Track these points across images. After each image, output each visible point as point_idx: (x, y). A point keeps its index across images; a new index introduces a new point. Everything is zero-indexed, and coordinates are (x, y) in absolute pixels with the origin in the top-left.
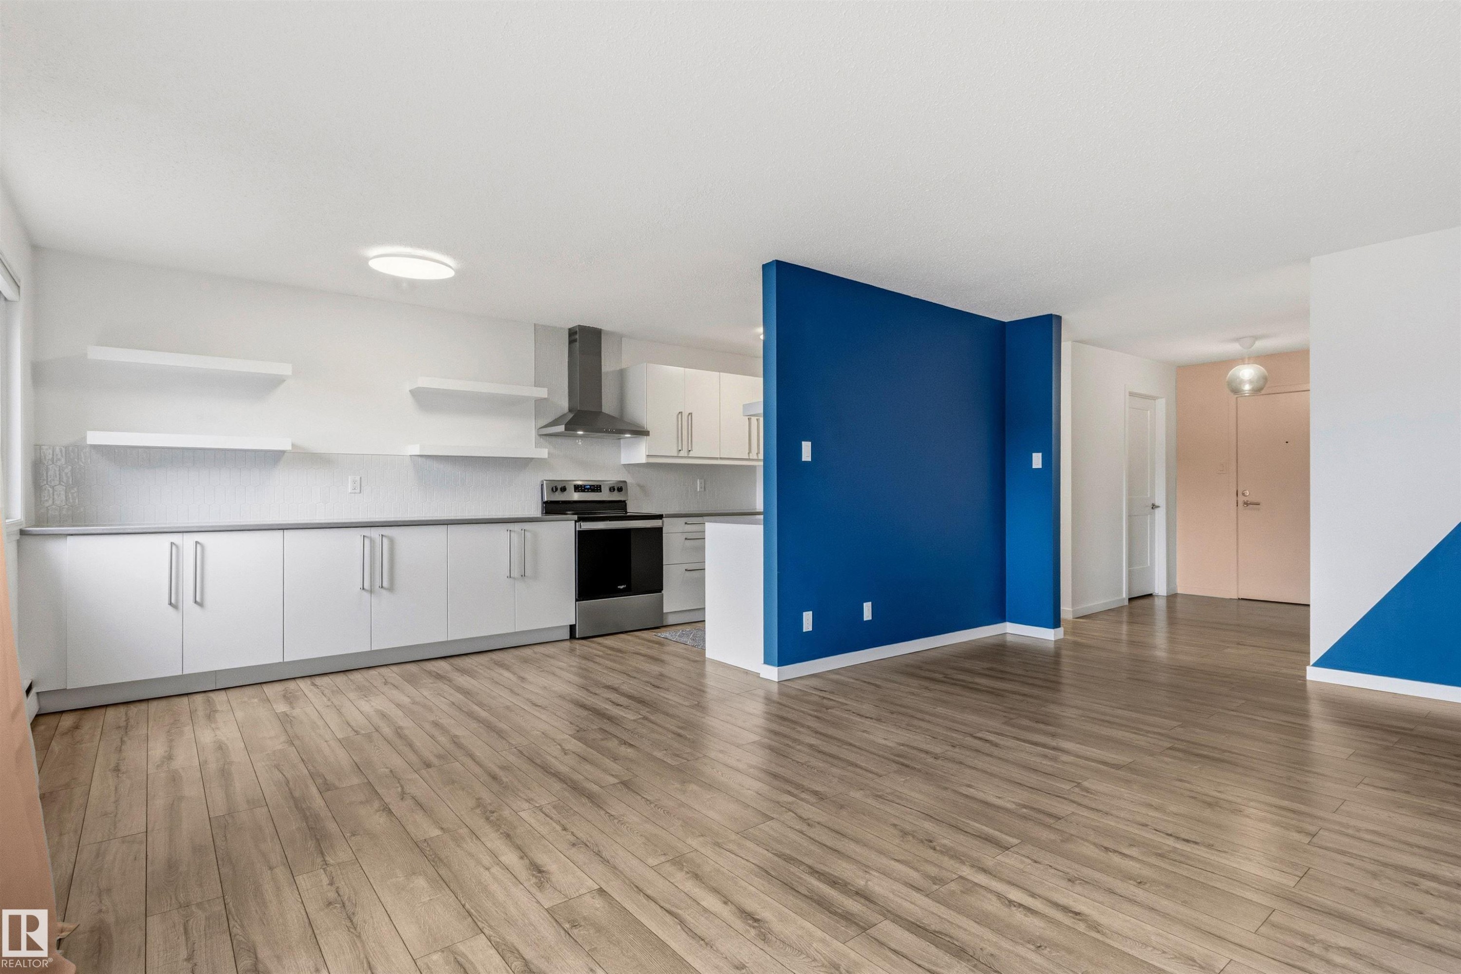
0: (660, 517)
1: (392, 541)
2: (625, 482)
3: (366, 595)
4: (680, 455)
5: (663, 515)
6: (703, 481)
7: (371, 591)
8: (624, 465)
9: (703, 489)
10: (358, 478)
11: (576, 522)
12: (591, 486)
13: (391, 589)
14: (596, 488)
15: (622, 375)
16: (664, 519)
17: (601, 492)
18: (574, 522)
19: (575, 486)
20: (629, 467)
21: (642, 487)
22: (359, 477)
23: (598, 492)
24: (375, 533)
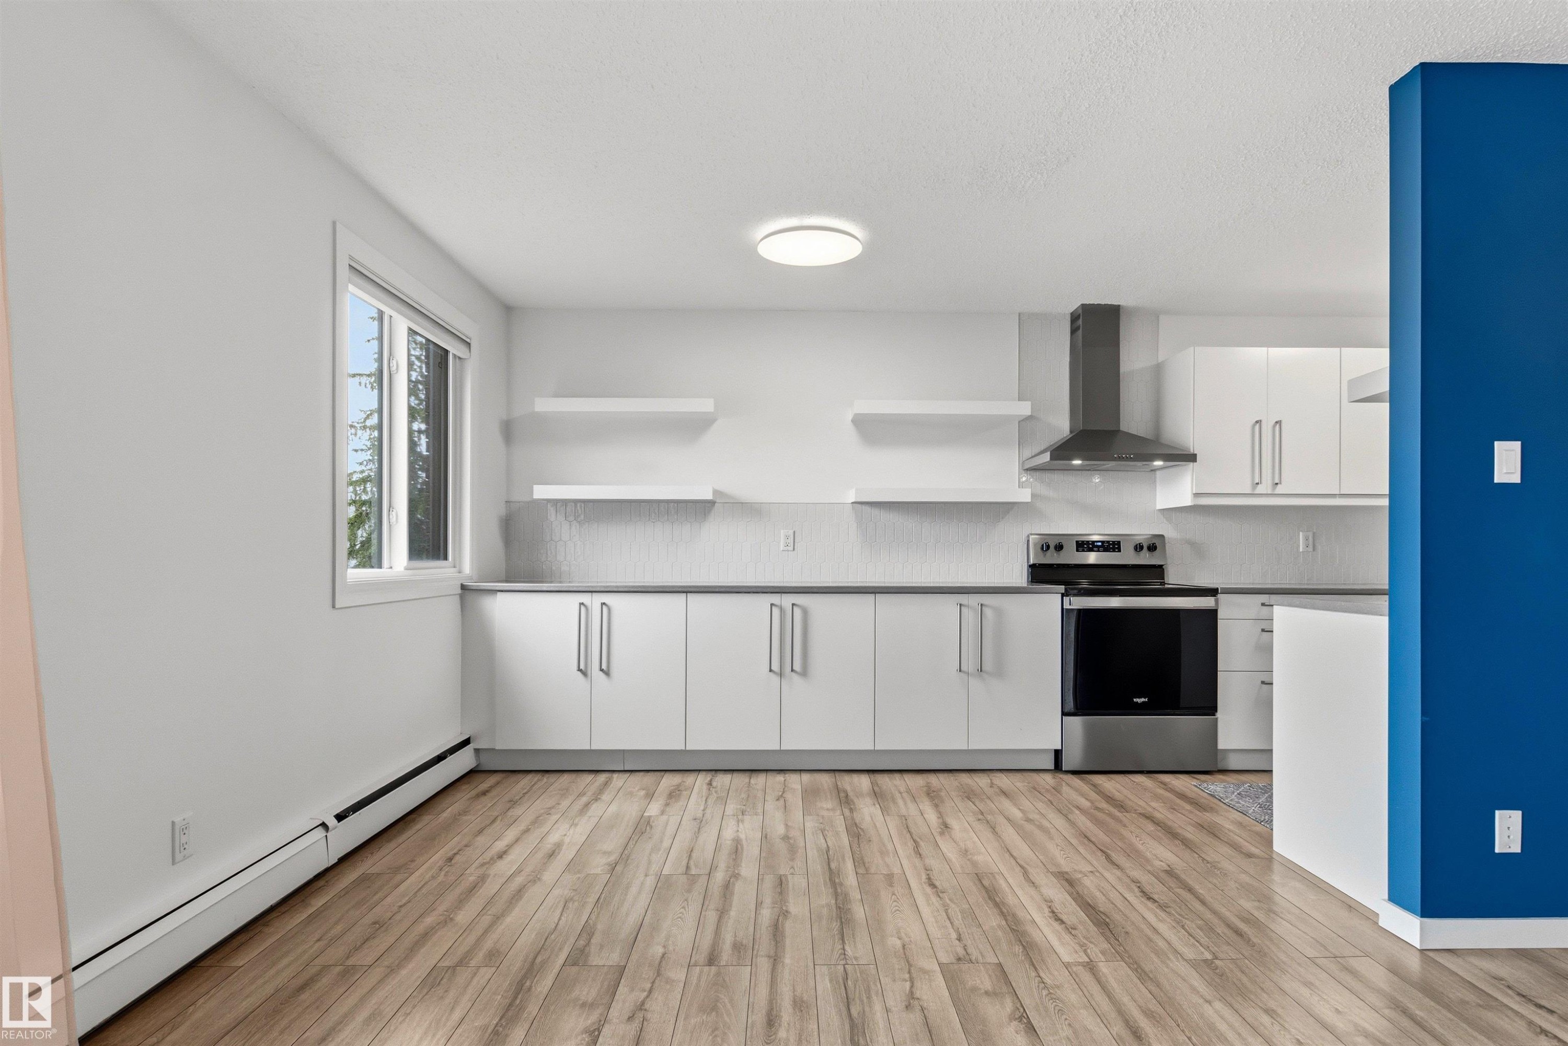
0: (1213, 592)
1: (805, 612)
2: (1162, 536)
3: (775, 679)
4: (1257, 492)
5: (1217, 589)
6: (1310, 534)
7: (781, 675)
8: (1163, 511)
9: (1310, 549)
10: (791, 533)
11: (1063, 595)
12: (1103, 542)
13: (804, 673)
14: (1112, 546)
15: (1158, 372)
16: (1219, 596)
17: (1120, 551)
18: (1060, 595)
19: (1077, 542)
20: (1168, 512)
21: (1192, 544)
22: (792, 531)
23: (1114, 551)
24: (787, 601)
